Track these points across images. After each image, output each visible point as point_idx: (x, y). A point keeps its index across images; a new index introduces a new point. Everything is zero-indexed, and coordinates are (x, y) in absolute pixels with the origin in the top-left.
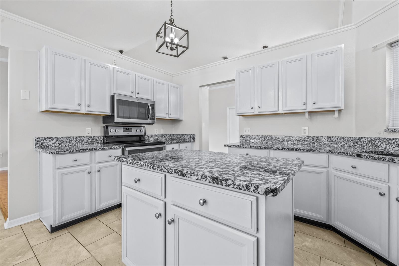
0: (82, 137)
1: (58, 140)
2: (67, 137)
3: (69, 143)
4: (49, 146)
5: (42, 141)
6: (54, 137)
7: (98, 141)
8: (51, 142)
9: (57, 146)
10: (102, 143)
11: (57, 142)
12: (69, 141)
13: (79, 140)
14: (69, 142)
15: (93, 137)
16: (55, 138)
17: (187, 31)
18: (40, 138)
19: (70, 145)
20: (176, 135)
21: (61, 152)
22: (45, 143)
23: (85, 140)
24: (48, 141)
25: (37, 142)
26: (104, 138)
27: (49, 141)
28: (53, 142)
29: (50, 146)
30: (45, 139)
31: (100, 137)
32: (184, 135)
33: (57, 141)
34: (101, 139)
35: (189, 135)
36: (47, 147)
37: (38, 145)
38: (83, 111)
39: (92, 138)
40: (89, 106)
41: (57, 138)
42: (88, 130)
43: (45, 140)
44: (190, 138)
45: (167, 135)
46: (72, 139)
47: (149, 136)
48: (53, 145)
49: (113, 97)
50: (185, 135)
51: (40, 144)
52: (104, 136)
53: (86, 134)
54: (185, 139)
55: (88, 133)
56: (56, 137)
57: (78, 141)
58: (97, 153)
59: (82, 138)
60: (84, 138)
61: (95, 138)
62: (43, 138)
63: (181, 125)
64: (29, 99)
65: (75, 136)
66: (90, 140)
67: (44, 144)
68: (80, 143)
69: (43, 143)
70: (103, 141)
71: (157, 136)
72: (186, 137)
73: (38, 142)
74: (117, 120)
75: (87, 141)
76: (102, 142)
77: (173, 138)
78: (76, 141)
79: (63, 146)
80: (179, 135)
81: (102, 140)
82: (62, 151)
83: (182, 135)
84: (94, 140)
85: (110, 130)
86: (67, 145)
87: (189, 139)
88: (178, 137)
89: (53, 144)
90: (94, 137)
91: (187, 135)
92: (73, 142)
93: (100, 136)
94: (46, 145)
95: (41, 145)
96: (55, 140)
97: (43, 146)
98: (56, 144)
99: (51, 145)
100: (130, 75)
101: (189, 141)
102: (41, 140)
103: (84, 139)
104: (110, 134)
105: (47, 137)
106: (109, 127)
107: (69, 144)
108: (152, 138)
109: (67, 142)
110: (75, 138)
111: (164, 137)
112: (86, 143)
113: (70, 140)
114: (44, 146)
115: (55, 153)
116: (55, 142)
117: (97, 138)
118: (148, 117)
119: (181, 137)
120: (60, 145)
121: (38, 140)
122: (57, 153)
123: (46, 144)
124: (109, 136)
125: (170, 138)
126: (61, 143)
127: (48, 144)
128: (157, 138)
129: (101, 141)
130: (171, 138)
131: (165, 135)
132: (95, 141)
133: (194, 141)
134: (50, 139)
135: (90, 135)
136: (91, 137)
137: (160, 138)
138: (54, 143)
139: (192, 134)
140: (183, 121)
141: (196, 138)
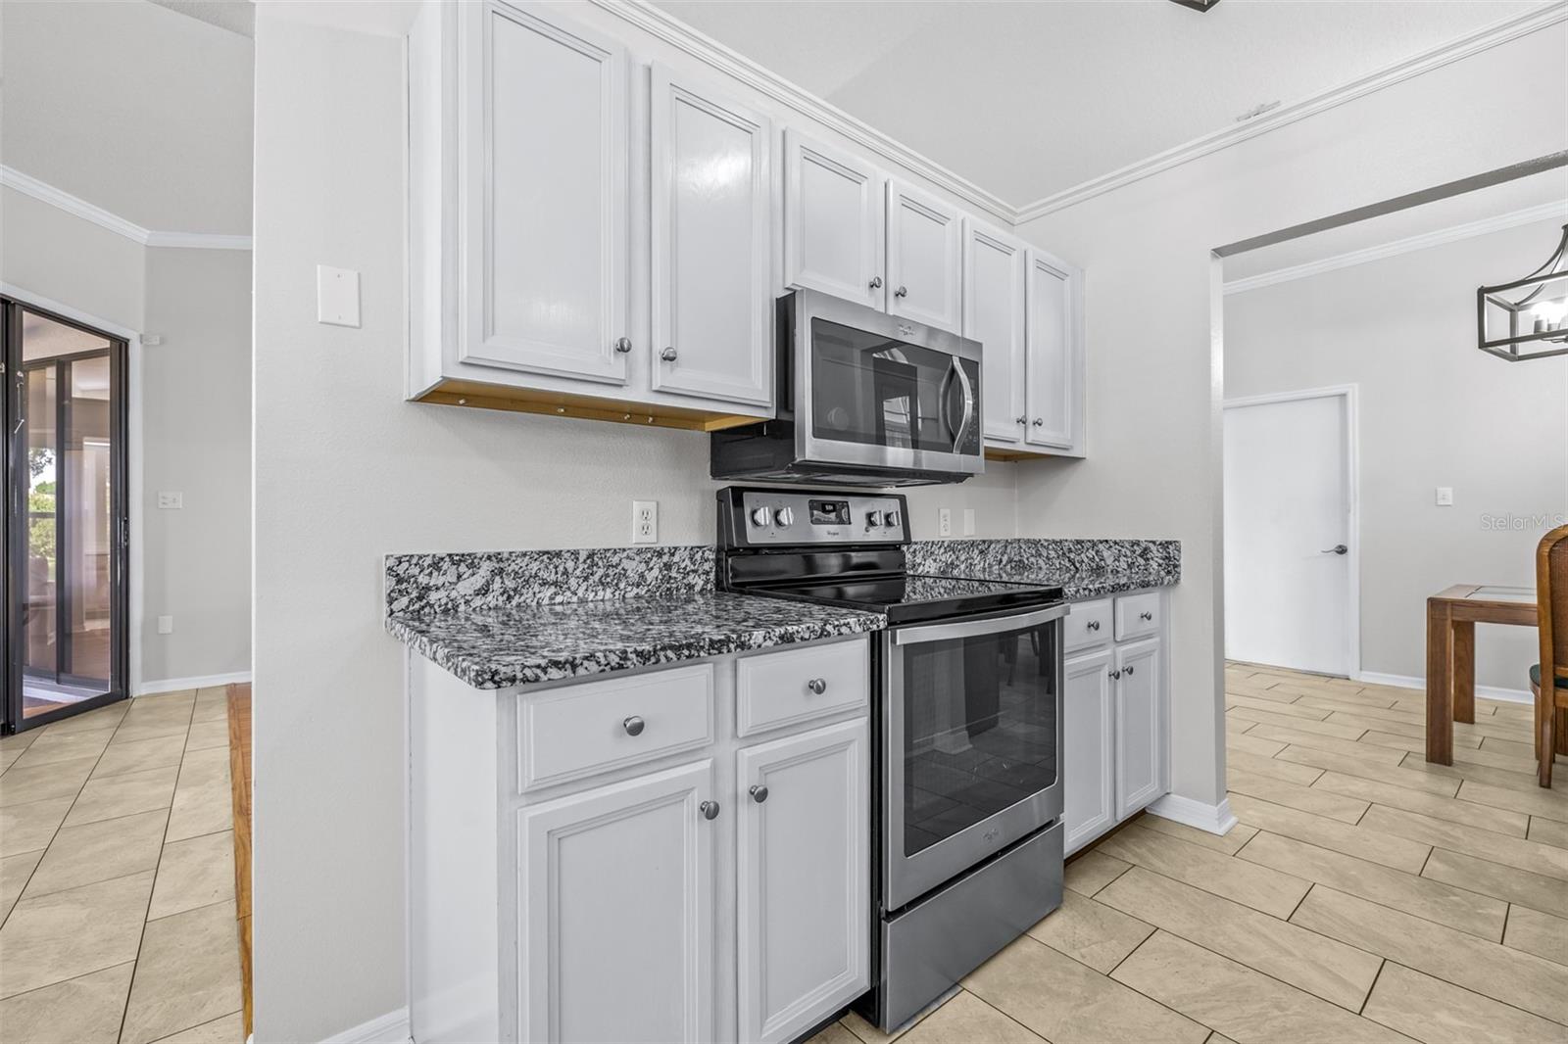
0: (615, 552)
1: (502, 570)
2: (547, 553)
3: (553, 590)
4: (455, 608)
5: (423, 580)
6: (480, 549)
7: (691, 579)
8: (467, 586)
9: (496, 608)
10: (709, 587)
11: (497, 585)
12: (553, 577)
13: (600, 572)
14: (555, 584)
15: (666, 550)
16: (489, 558)
18: (414, 561)
19: (562, 603)
20: (1036, 543)
21: (554, 673)
22: (438, 589)
23: (633, 567)
24: (455, 580)
25: (400, 581)
26: (718, 561)
27: (459, 577)
28: (478, 581)
29: (462, 608)
30: (436, 565)
31: (698, 556)
32: (1094, 544)
33: (497, 579)
34: (707, 566)
35: (1137, 543)
36: (446, 612)
37: (405, 601)
38: (637, 394)
39: (665, 558)
40: (672, 359)
41: (497, 557)
42: (645, 514)
43: (439, 569)
44: (1142, 562)
45: (991, 542)
46: (570, 565)
47: (918, 547)
48: (478, 602)
49: (785, 311)
50: (1101, 547)
51: (415, 594)
52: (719, 550)
53: (635, 539)
54: (1099, 567)
55: (645, 529)
56: (492, 550)
57: (596, 577)
58: (748, 666)
59: (615, 560)
60: (628, 557)
61: (676, 559)
62: (429, 561)
63: (1068, 488)
64: (357, 324)
65: (584, 545)
66: (656, 572)
67: (433, 597)
68: (609, 591)
69: (427, 588)
70: (712, 576)
71: (952, 547)
72: (1106, 554)
73: (404, 586)
74: (813, 448)
75: (642, 575)
76: (707, 582)
77: (1017, 558)
78: (586, 579)
79: (528, 606)
80: (1054, 542)
81: (707, 573)
82: (556, 664)
83: (1079, 542)
84: (674, 574)
85: (754, 513)
86: (546, 601)
87: (1130, 566)
88: (1053, 554)
89: (478, 593)
90: (673, 555)
91: (1116, 543)
92: (573, 582)
93: (700, 548)
94: (443, 601)
95: (420, 598)
96: (486, 567)
97: (427, 610)
98: (490, 598)
99: (467, 602)
100: (865, 184)
101: (1158, 583)
102: (417, 571)
103: (626, 564)
104: (754, 537)
105: (450, 555)
106: (745, 494)
107: (556, 594)
108: (929, 561)
109: (544, 583)
110: (581, 560)
111: (981, 552)
112: (635, 590)
113: (561, 568)
114: (432, 606)
115: (513, 680)
116: (488, 584)
117: (687, 562)
118: (953, 440)
119: (1072, 556)
120: (509, 598)
121: (401, 570)
122: (526, 680)
123: (442, 594)
124: (745, 549)
125: (1005, 559)
126: (515, 590)
127: (454, 594)
128: (949, 557)
129: (703, 577)
130: (1010, 561)
131: (984, 542)
132: (680, 577)
133: (1177, 581)
134: (463, 568)
135: (650, 540)
136: (660, 554)
137: (963, 558)
138: (484, 591)
139: (1159, 539)
140: (1083, 462)
141: (1184, 561)
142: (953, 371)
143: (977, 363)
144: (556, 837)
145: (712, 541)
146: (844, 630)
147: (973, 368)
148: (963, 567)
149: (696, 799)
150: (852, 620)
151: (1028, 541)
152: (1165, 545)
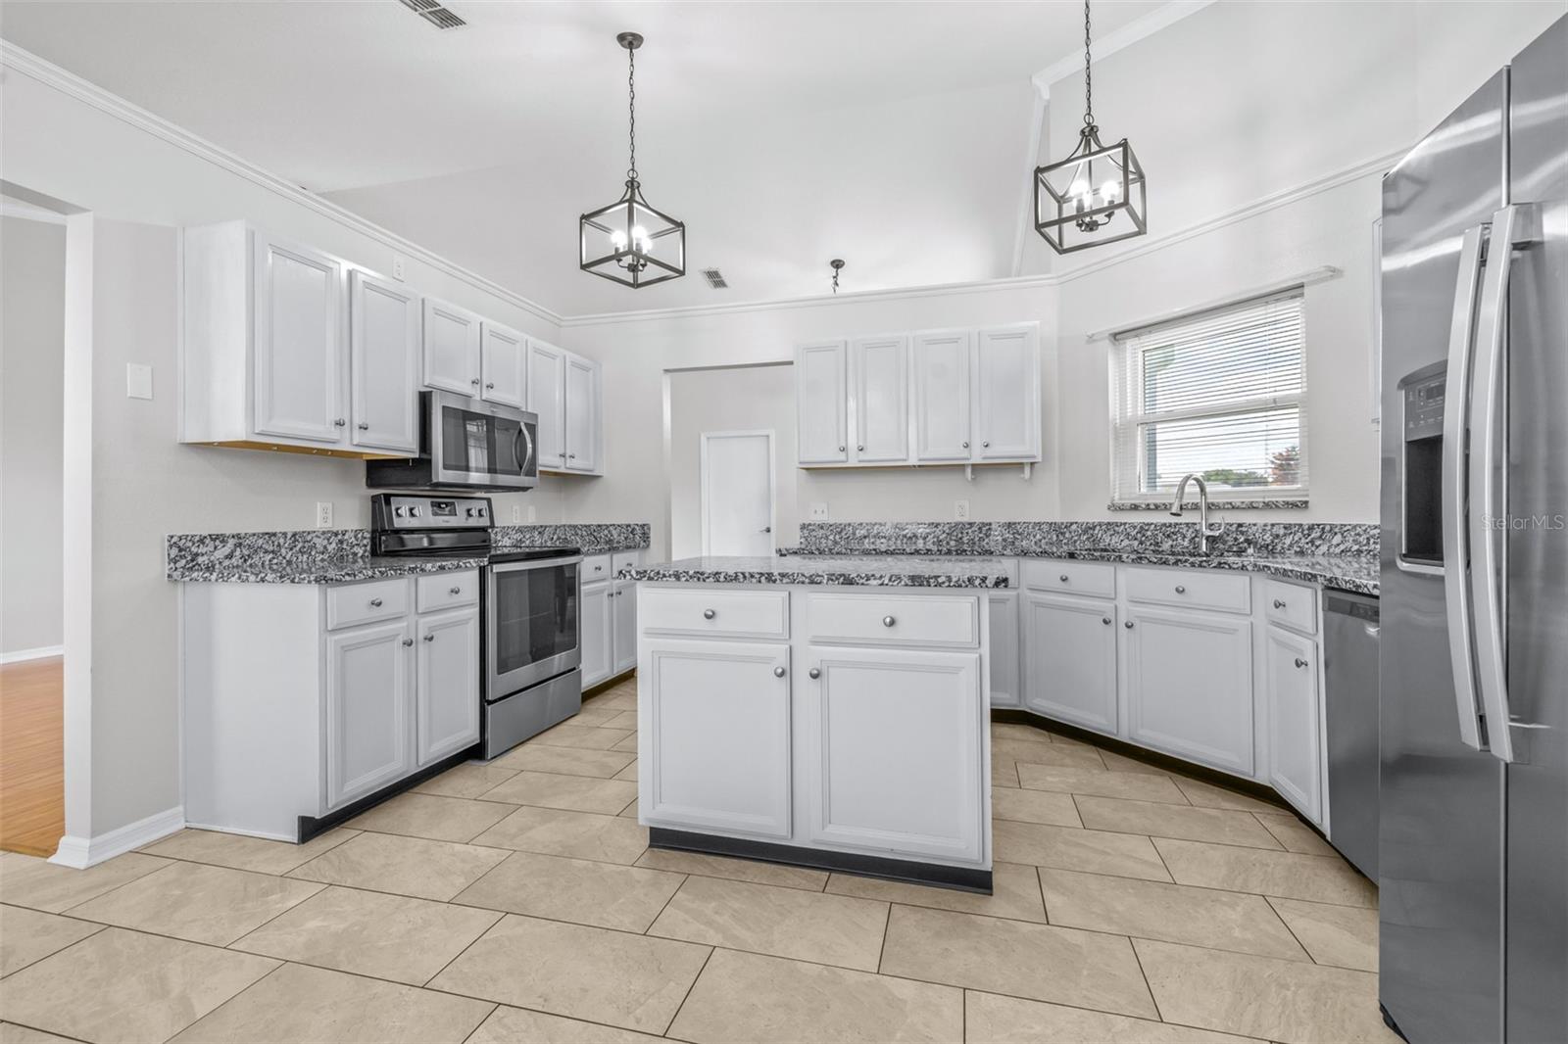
0: (309, 533)
1: (240, 544)
2: (267, 534)
3: (271, 556)
4: (213, 566)
5: (194, 550)
6: (228, 532)
7: (355, 549)
8: (220, 554)
9: (238, 566)
10: (366, 554)
11: (238, 552)
12: (271, 548)
13: (300, 545)
14: (273, 552)
15: (339, 532)
16: (233, 537)
17: (680, 225)
18: (189, 538)
19: (276, 564)
20: (575, 527)
22: (203, 555)
23: (320, 542)
24: (212, 549)
25: (180, 550)
26: (373, 539)
27: (215, 548)
28: (227, 550)
29: (217, 566)
30: (202, 541)
31: (359, 536)
32: (607, 526)
33: (238, 549)
34: (365, 542)
35: (628, 526)
36: (208, 568)
37: (184, 562)
39: (340, 537)
40: (366, 429)
41: (238, 536)
42: (325, 510)
43: (203, 543)
44: (631, 536)
45: (546, 527)
46: (282, 541)
47: (497, 530)
48: (226, 563)
49: (425, 400)
50: (611, 528)
51: (189, 558)
52: (374, 532)
53: (319, 525)
54: (610, 540)
55: (325, 520)
56: (235, 533)
57: (297, 548)
58: (423, 581)
59: (309, 538)
60: (317, 536)
61: (346, 537)
62: (197, 538)
63: (594, 492)
64: (150, 397)
65: (290, 530)
66: (334, 545)
67: (200, 560)
68: (305, 556)
69: (197, 555)
70: (368, 548)
71: (520, 530)
72: (614, 532)
73: (183, 553)
74: (442, 475)
75: (325, 547)
76: (365, 551)
77: (563, 537)
78: (291, 549)
79: (257, 565)
80: (586, 526)
81: (365, 546)
83: (599, 526)
84: (345, 546)
85: (397, 509)
86: (267, 562)
87: (626, 538)
88: (584, 533)
89: (226, 557)
90: (344, 535)
91: (618, 526)
92: (283, 551)
93: (361, 530)
94: (206, 562)
95: (192, 561)
96: (231, 542)
97: (197, 567)
98: (234, 560)
99: (220, 563)
100: (469, 325)
101: (635, 547)
102: (191, 544)
103: (316, 540)
104: (398, 523)
105: (210, 535)
106: (392, 499)
107: (274, 558)
108: (506, 539)
109: (266, 552)
110: (289, 537)
111: (540, 533)
112: (321, 556)
113: (276, 543)
114: (199, 565)
116: (232, 552)
117: (353, 539)
118: (521, 468)
119: (595, 534)
120: (245, 561)
121: (181, 544)
123: (205, 558)
124: (392, 531)
125: (555, 537)
126: (249, 556)
127: (212, 558)
128: (518, 536)
129: (363, 548)
130: (559, 538)
131: (541, 526)
132: (348, 548)
133: (648, 546)
134: (217, 542)
135: (328, 526)
136: (336, 534)
137: (527, 537)
138: (230, 556)
139: (640, 523)
140: (601, 480)
141: (652, 535)
142: (521, 431)
143: (534, 426)
144: (346, 649)
145: (367, 525)
146: (468, 565)
147: (532, 428)
148: (528, 542)
149: (401, 639)
150: (472, 561)
151: (570, 526)
152: (643, 526)
